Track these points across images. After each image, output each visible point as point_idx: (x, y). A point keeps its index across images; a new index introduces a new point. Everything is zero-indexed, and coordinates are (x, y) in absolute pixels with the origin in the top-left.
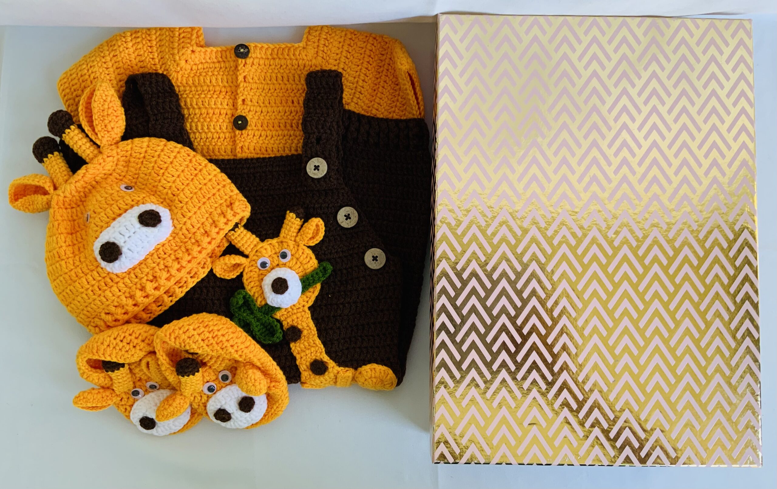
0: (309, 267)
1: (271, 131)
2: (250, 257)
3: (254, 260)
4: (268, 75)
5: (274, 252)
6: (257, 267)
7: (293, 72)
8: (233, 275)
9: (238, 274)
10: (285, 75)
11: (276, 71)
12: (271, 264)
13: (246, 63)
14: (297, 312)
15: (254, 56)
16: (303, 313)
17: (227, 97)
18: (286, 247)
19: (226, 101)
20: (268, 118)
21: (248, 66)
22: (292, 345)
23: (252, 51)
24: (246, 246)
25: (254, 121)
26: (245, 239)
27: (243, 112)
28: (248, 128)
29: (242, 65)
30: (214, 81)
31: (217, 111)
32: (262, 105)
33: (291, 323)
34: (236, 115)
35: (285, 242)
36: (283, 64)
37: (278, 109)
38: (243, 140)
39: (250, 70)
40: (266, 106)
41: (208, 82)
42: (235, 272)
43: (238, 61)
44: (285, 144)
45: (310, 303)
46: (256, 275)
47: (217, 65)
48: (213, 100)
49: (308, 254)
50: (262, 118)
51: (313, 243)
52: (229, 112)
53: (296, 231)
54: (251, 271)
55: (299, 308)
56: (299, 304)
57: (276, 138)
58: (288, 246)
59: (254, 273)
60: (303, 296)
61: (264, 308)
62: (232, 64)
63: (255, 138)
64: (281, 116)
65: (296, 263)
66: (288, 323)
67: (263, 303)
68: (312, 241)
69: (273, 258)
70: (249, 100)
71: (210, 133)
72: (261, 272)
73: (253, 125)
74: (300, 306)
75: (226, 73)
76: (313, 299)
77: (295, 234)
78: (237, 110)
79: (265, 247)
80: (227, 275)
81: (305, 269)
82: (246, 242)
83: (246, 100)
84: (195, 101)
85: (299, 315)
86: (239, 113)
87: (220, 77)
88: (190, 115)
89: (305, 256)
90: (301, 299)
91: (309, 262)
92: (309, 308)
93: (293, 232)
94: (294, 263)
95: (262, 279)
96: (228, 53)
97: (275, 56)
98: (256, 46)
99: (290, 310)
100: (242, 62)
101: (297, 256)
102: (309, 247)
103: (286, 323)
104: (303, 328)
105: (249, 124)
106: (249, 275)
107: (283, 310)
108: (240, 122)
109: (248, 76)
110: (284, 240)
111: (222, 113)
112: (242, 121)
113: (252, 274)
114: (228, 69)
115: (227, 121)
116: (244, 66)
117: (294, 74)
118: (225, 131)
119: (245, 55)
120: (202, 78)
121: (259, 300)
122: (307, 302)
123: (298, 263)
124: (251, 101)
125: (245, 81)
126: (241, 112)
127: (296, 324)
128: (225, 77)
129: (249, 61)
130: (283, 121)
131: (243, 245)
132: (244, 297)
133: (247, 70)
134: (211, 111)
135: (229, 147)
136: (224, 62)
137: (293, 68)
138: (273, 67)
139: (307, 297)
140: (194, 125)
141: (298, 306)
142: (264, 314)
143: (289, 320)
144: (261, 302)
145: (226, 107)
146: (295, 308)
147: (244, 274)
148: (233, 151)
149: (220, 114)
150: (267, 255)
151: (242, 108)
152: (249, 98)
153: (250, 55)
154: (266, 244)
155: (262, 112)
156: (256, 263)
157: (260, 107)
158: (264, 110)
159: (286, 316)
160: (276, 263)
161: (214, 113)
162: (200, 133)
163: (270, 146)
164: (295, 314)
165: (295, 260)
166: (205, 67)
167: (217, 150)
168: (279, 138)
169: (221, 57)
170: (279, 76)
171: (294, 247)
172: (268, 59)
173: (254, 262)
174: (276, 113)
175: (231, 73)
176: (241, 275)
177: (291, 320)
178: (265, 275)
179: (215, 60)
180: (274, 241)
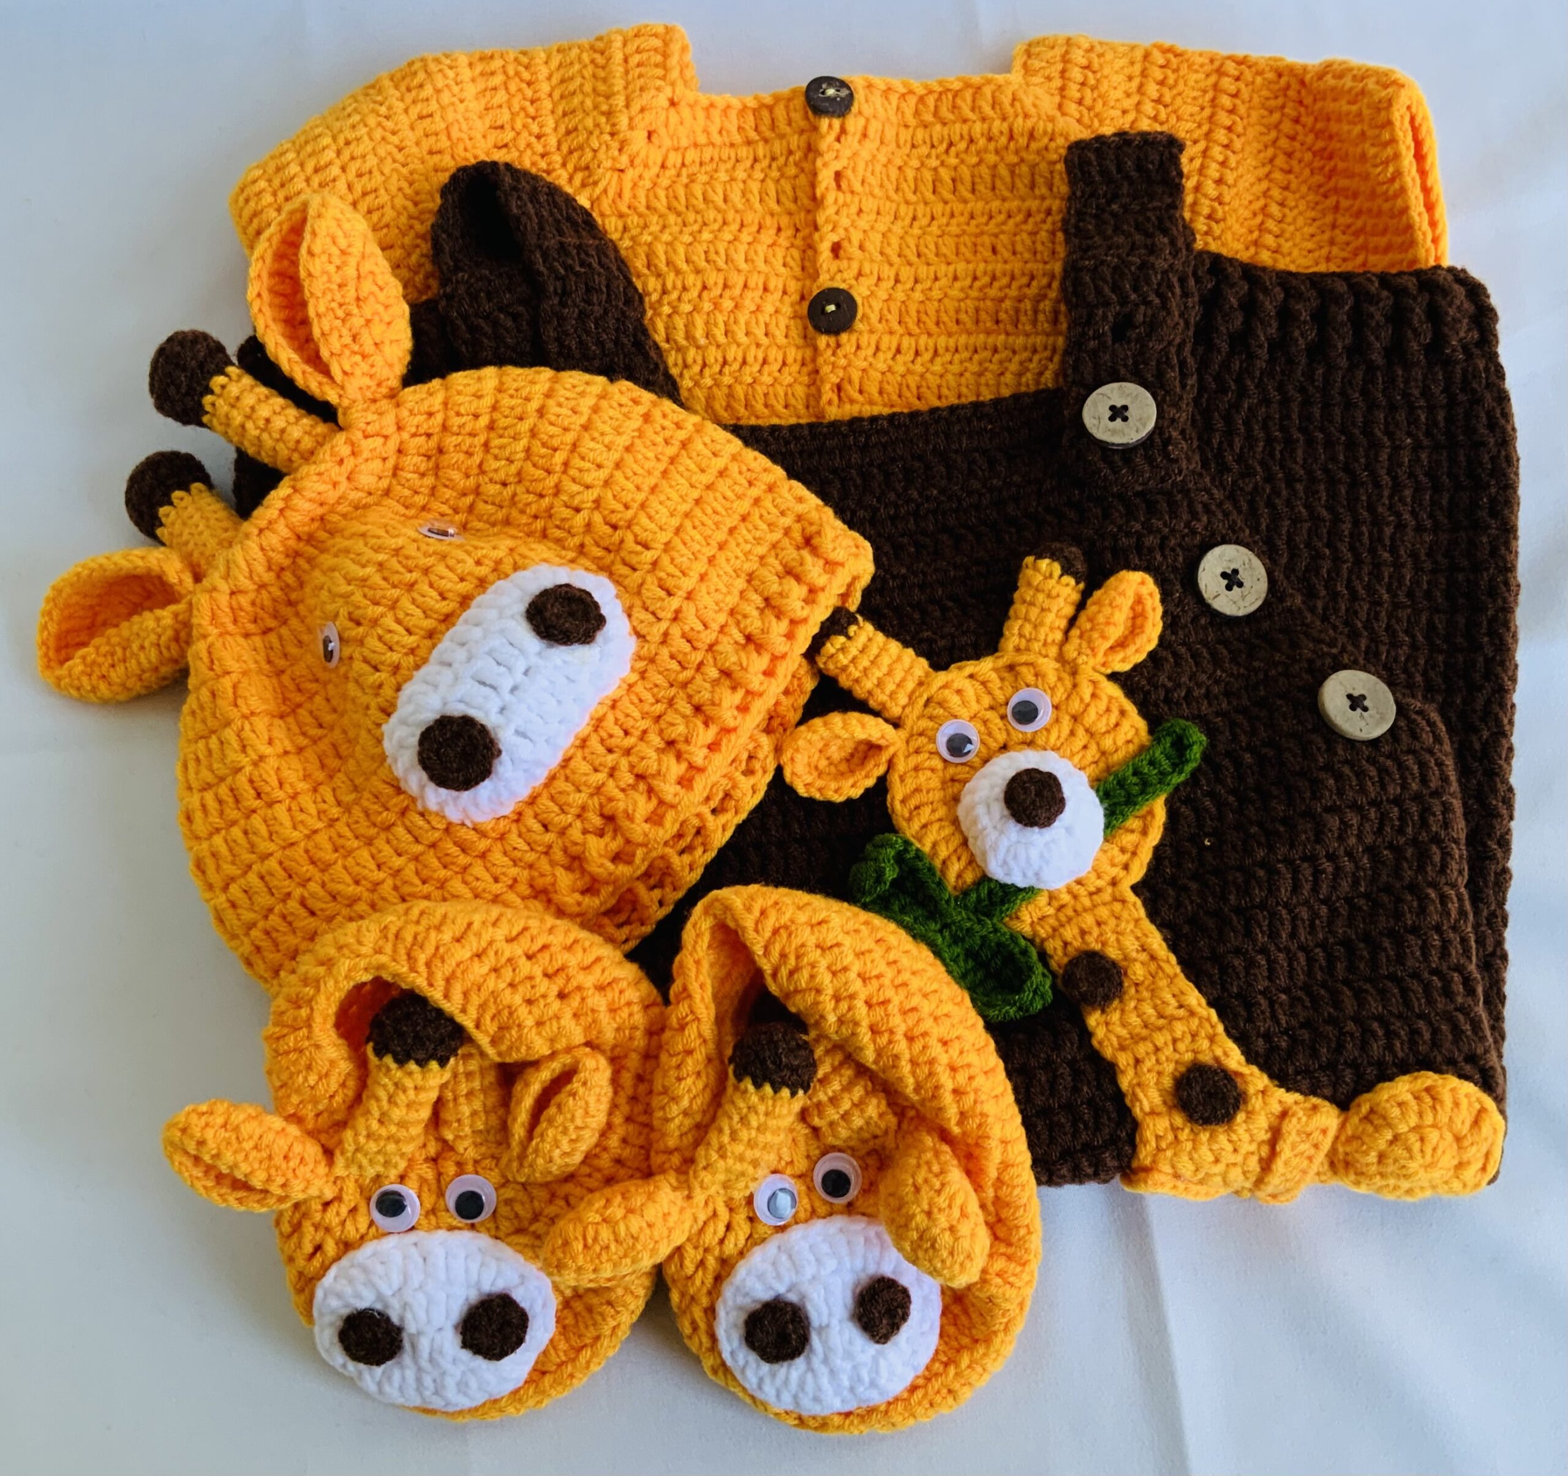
0: (1120, 743)
1: (929, 335)
2: (909, 723)
3: (921, 734)
4: (910, 174)
5: (987, 701)
6: (937, 753)
7: (992, 158)
8: (853, 788)
9: (870, 782)
10: (965, 172)
11: (934, 163)
12: (983, 742)
13: (843, 131)
14: (1095, 906)
15: (867, 110)
16: (1117, 906)
17: (783, 241)
18: (1030, 679)
19: (780, 253)
20: (918, 295)
21: (852, 140)
22: (1094, 1020)
23: (860, 96)
24: (890, 687)
25: (877, 305)
26: (886, 661)
27: (838, 277)
28: (858, 325)
29: (831, 138)
30: (736, 197)
31: (756, 280)
32: (896, 260)
33: (1077, 943)
34: (815, 292)
35: (1026, 664)
36: (956, 138)
37: (951, 268)
38: (843, 362)
39: (855, 154)
40: (910, 264)
41: (719, 200)
42: (860, 775)
43: (815, 129)
44: (980, 374)
45: (1138, 872)
46: (935, 783)
47: (744, 152)
48: (742, 248)
49: (1111, 698)
50: (900, 295)
51: (1123, 660)
52: (793, 286)
53: (1063, 623)
54: (916, 769)
55: (1099, 890)
56: (1099, 877)
57: (948, 357)
58: (1036, 675)
59: (929, 773)
60: (1107, 846)
61: (974, 896)
62: (795, 141)
63: (881, 355)
64: (962, 290)
65: (1072, 733)
66: (1066, 944)
67: (969, 877)
68: (1121, 655)
69: (985, 722)
70: (856, 242)
71: (734, 347)
72: (951, 770)
73: (874, 317)
74: (1100, 883)
75: (775, 174)
76: (1146, 855)
77: (1059, 636)
78: (815, 276)
79: (956, 686)
80: (833, 785)
81: (1103, 753)
82: (889, 673)
83: (845, 244)
84: (681, 250)
85: (1103, 912)
86: (825, 281)
87: (755, 187)
88: (664, 292)
89: (1102, 705)
90: (1104, 859)
91: (1117, 725)
92: (1135, 888)
93: (1052, 629)
94: (1066, 731)
95: (956, 799)
96: (780, 112)
97: (928, 117)
98: (870, 86)
99: (1066, 898)
100: (830, 126)
101: (1075, 706)
102: (1114, 677)
103: (1058, 944)
104: (1126, 958)
105: (859, 315)
106: (911, 784)
107: (1042, 900)
108: (831, 308)
109: (849, 173)
110: (1023, 658)
111: (771, 286)
112: (838, 306)
113: (923, 777)
114: (782, 160)
115: (787, 310)
116: (838, 140)
117: (995, 166)
118: (781, 339)
119: (842, 106)
120: (697, 190)
121: (955, 868)
122: (1126, 867)
123: (1080, 732)
124: (861, 247)
125: (839, 187)
126: (832, 279)
127: (1097, 947)
128: (771, 187)
129: (854, 123)
130: (970, 304)
131: (880, 684)
132: (900, 858)
133: (848, 153)
134: (738, 281)
135: (800, 391)
136: (766, 141)
137: (992, 146)
138: (924, 150)
139: (1123, 850)
140: (679, 322)
141: (1095, 883)
142: (976, 911)
143: (1070, 933)
144: (959, 876)
145: (782, 270)
146: (1082, 891)
147: (894, 778)
148: (812, 403)
149: (766, 289)
150: (964, 713)
151: (834, 269)
152: (856, 237)
153: (855, 109)
154: (958, 676)
155: (897, 281)
156: (932, 740)
157: (891, 265)
158: (906, 273)
159: (1052, 921)
160: (1001, 737)
161: (745, 286)
162: (698, 347)
163: (933, 380)
164: (1085, 910)
165: (1066, 723)
166: (707, 157)
167: (761, 400)
168: (957, 357)
169: (756, 129)
170: (945, 174)
171: (1060, 679)
172: (906, 126)
173: (922, 740)
174: (944, 282)
175: (792, 171)
176: (882, 786)
177: (1076, 931)
178: (965, 782)
179: (737, 138)
180: (986, 666)
